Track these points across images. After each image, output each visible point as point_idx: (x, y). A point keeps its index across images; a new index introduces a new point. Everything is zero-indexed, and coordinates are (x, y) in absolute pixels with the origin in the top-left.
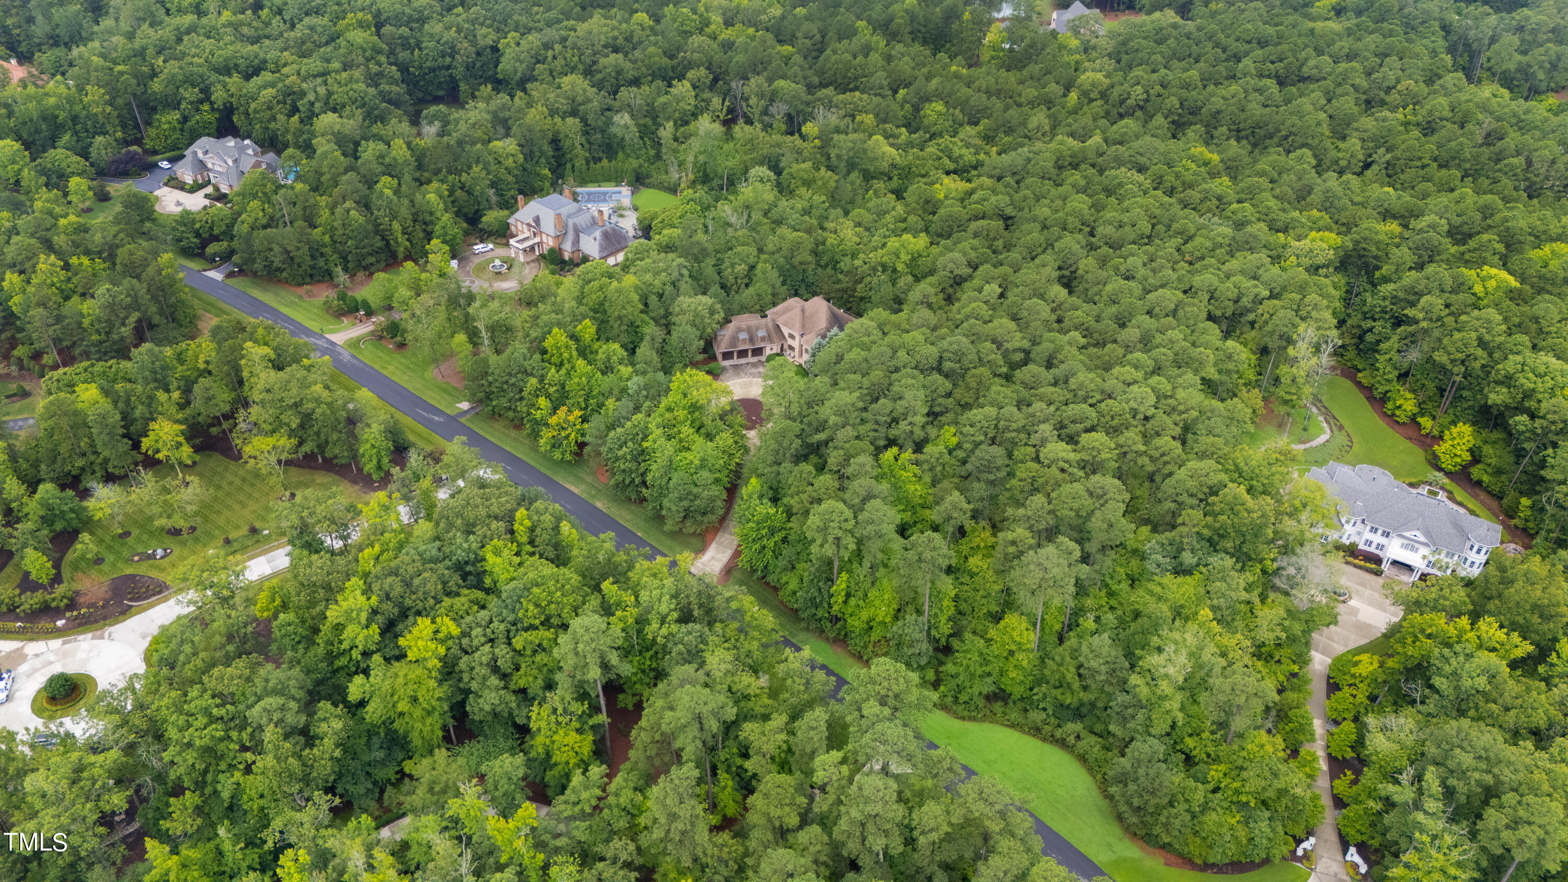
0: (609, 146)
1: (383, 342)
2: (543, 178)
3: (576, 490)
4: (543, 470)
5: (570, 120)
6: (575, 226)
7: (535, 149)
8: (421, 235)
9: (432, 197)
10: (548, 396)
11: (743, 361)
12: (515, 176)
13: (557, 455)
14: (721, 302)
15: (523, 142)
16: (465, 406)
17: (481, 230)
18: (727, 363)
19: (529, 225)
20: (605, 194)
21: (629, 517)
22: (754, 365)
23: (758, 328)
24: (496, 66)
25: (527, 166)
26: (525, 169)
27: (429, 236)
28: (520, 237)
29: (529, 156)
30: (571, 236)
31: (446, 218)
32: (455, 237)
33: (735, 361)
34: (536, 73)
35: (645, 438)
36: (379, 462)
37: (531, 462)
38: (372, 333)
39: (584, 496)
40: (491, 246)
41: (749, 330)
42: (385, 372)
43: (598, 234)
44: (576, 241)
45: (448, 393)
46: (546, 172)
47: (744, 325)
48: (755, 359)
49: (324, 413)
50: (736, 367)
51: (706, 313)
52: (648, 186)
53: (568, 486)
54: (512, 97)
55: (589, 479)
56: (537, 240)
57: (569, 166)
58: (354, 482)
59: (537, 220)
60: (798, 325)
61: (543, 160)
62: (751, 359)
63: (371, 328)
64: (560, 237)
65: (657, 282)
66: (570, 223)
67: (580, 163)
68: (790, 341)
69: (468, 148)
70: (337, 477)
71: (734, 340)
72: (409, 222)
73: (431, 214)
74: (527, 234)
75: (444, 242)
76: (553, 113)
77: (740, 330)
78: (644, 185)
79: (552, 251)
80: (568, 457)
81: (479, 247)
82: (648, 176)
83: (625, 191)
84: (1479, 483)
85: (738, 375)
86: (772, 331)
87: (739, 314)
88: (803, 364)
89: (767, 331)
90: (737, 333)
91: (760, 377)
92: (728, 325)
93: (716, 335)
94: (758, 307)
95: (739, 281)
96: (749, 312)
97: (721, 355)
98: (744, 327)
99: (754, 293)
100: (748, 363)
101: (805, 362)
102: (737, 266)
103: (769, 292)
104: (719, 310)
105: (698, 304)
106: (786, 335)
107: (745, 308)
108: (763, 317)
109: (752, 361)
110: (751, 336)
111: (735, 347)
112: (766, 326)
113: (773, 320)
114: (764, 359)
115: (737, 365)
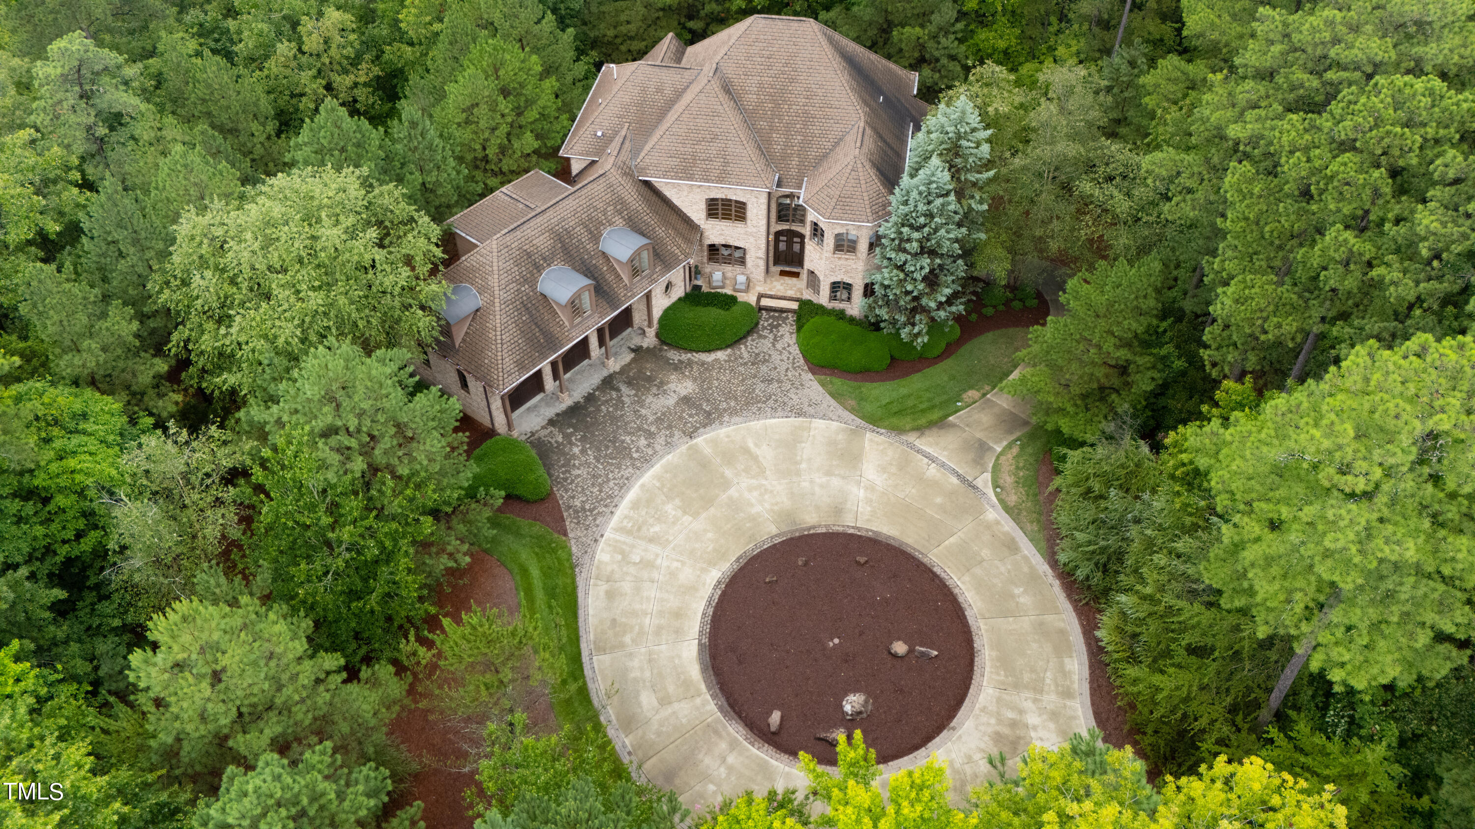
11: (582, 384)
18: (531, 420)
22: (642, 377)
23: (592, 229)
33: (559, 396)
41: (567, 250)
47: (533, 235)
48: (619, 359)
50: (575, 415)
60: (741, 151)
62: (608, 362)
68: (718, 232)
71: (531, 313)
77: (530, 264)
85: (623, 452)
86: (649, 218)
87: (468, 200)
88: (823, 298)
89: (635, 226)
90: (531, 280)
91: (710, 419)
92: (467, 260)
93: (447, 330)
94: (529, 142)
95: (343, 82)
96: (507, 177)
97: (496, 404)
98: (543, 242)
99: (487, 88)
100: (608, 383)
101: (840, 288)
102: (307, 25)
103: (535, 63)
104: (404, 209)
105: (310, 218)
106: (697, 212)
107: (481, 163)
108: (564, 172)
109: (614, 365)
110: (587, 271)
111: (552, 343)
112: (620, 206)
113: (628, 173)
114: (650, 340)
115: (574, 410)
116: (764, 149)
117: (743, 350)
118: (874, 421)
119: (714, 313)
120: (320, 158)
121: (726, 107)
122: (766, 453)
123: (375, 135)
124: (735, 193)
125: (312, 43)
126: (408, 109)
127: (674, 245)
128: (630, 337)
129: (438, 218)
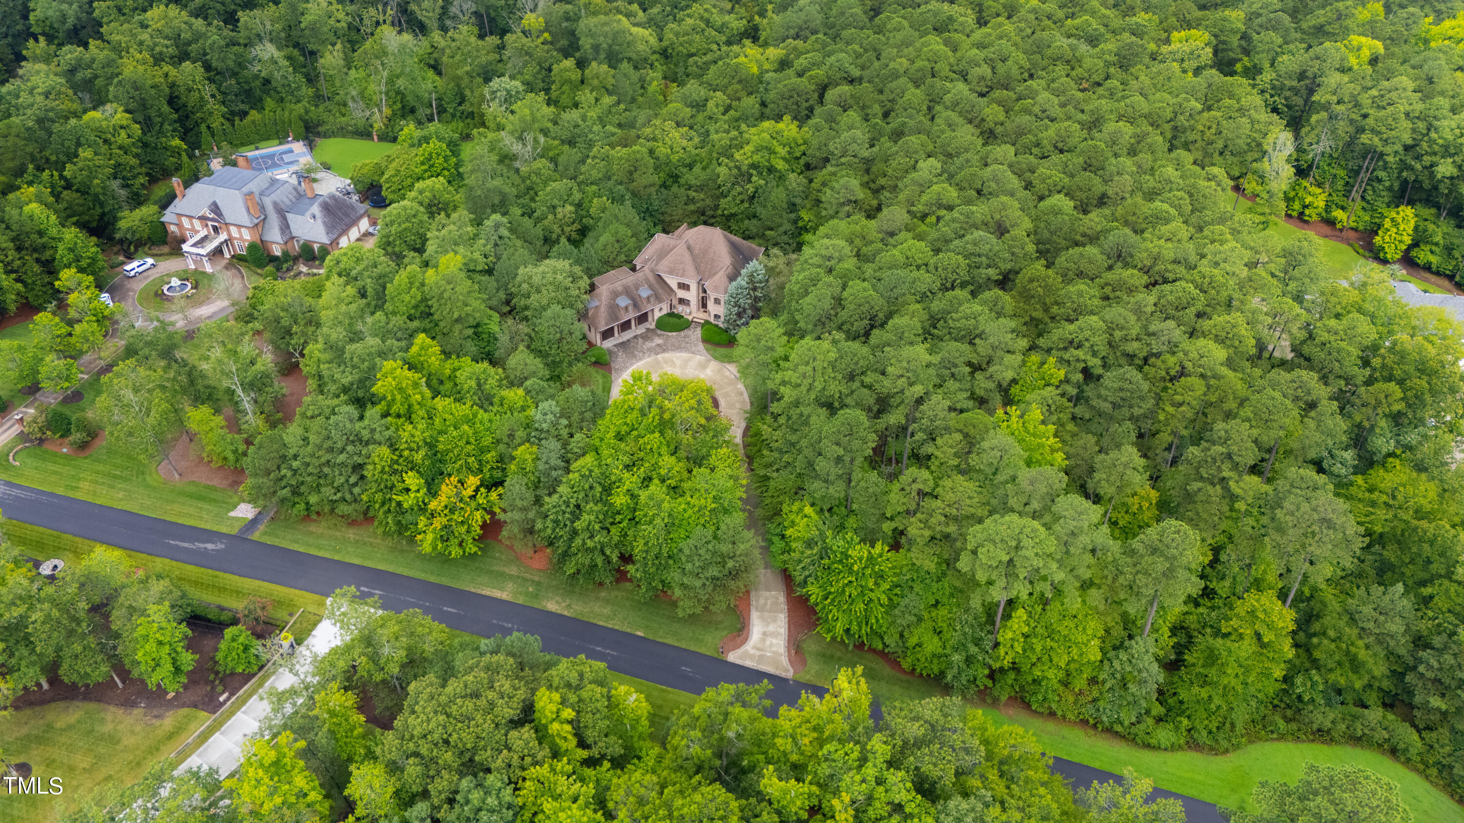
0: (249, 93)
1: (47, 446)
2: (177, 153)
3: (504, 595)
4: (433, 579)
5: (187, 65)
6: (276, 205)
7: (152, 113)
8: (37, 268)
9: (34, 208)
10: (413, 467)
11: (627, 335)
12: (137, 156)
13: (455, 552)
14: (578, 262)
15: (132, 106)
16: (245, 511)
17: (121, 242)
18: (609, 344)
19: (203, 219)
20: (271, 156)
21: (607, 611)
22: (646, 337)
23: (637, 287)
24: (26, 17)
25: (149, 138)
26: (145, 145)
27: (50, 268)
28: (197, 238)
29: (147, 124)
30: (274, 220)
31: (71, 234)
32: (94, 260)
33: (619, 338)
34: (96, 14)
35: (607, 490)
36: (174, 661)
37: (406, 572)
38: (23, 437)
39: (521, 600)
40: (150, 261)
41: (627, 292)
42: (79, 495)
43: (316, 209)
44: (285, 227)
45: (202, 498)
46: (176, 142)
47: (618, 286)
48: (641, 330)
49: (48, 618)
50: (623, 345)
51: (568, 282)
52: (326, 135)
53: (487, 592)
54: (86, 45)
55: (513, 570)
56: (223, 237)
57: (203, 127)
58: (128, 704)
59: (215, 208)
60: (690, 268)
61: (166, 126)
62: (637, 330)
63: (17, 429)
64: (260, 225)
65: (477, 255)
66: (268, 202)
67: (217, 123)
68: (681, 294)
69: (56, 128)
70: (92, 706)
71: (613, 310)
72: (12, 254)
73: (41, 234)
74: (203, 233)
75: (81, 270)
76: (158, 60)
77: (615, 295)
78: (318, 135)
79: (252, 247)
80: (471, 548)
81: (132, 266)
82: (320, 123)
83: (299, 147)
84: (1428, 268)
85: (635, 356)
86: (657, 286)
87: (600, 273)
88: (712, 320)
89: (651, 287)
90: (614, 299)
91: (664, 351)
92: (597, 291)
93: (587, 310)
94: (623, 257)
95: (567, 229)
96: (613, 268)
97: (599, 336)
98: (620, 289)
99: (612, 239)
100: (635, 337)
101: (717, 317)
102: (559, 209)
103: (630, 233)
104: (580, 274)
105: (555, 273)
106: (674, 286)
107: (607, 263)
108: (633, 269)
109: (639, 332)
110: (633, 299)
111: (617, 319)
112: (647, 280)
113: (652, 271)
114: (653, 326)
115: (623, 343)
116: (697, 269)
117: (682, 333)
118: (716, 358)
119: (675, 320)
120: (559, 256)
121: (687, 254)
122: (678, 362)
123: (576, 251)
124: (686, 281)
125: (559, 216)
126: (587, 242)
127: (663, 295)
128: (647, 325)
129: (590, 277)
